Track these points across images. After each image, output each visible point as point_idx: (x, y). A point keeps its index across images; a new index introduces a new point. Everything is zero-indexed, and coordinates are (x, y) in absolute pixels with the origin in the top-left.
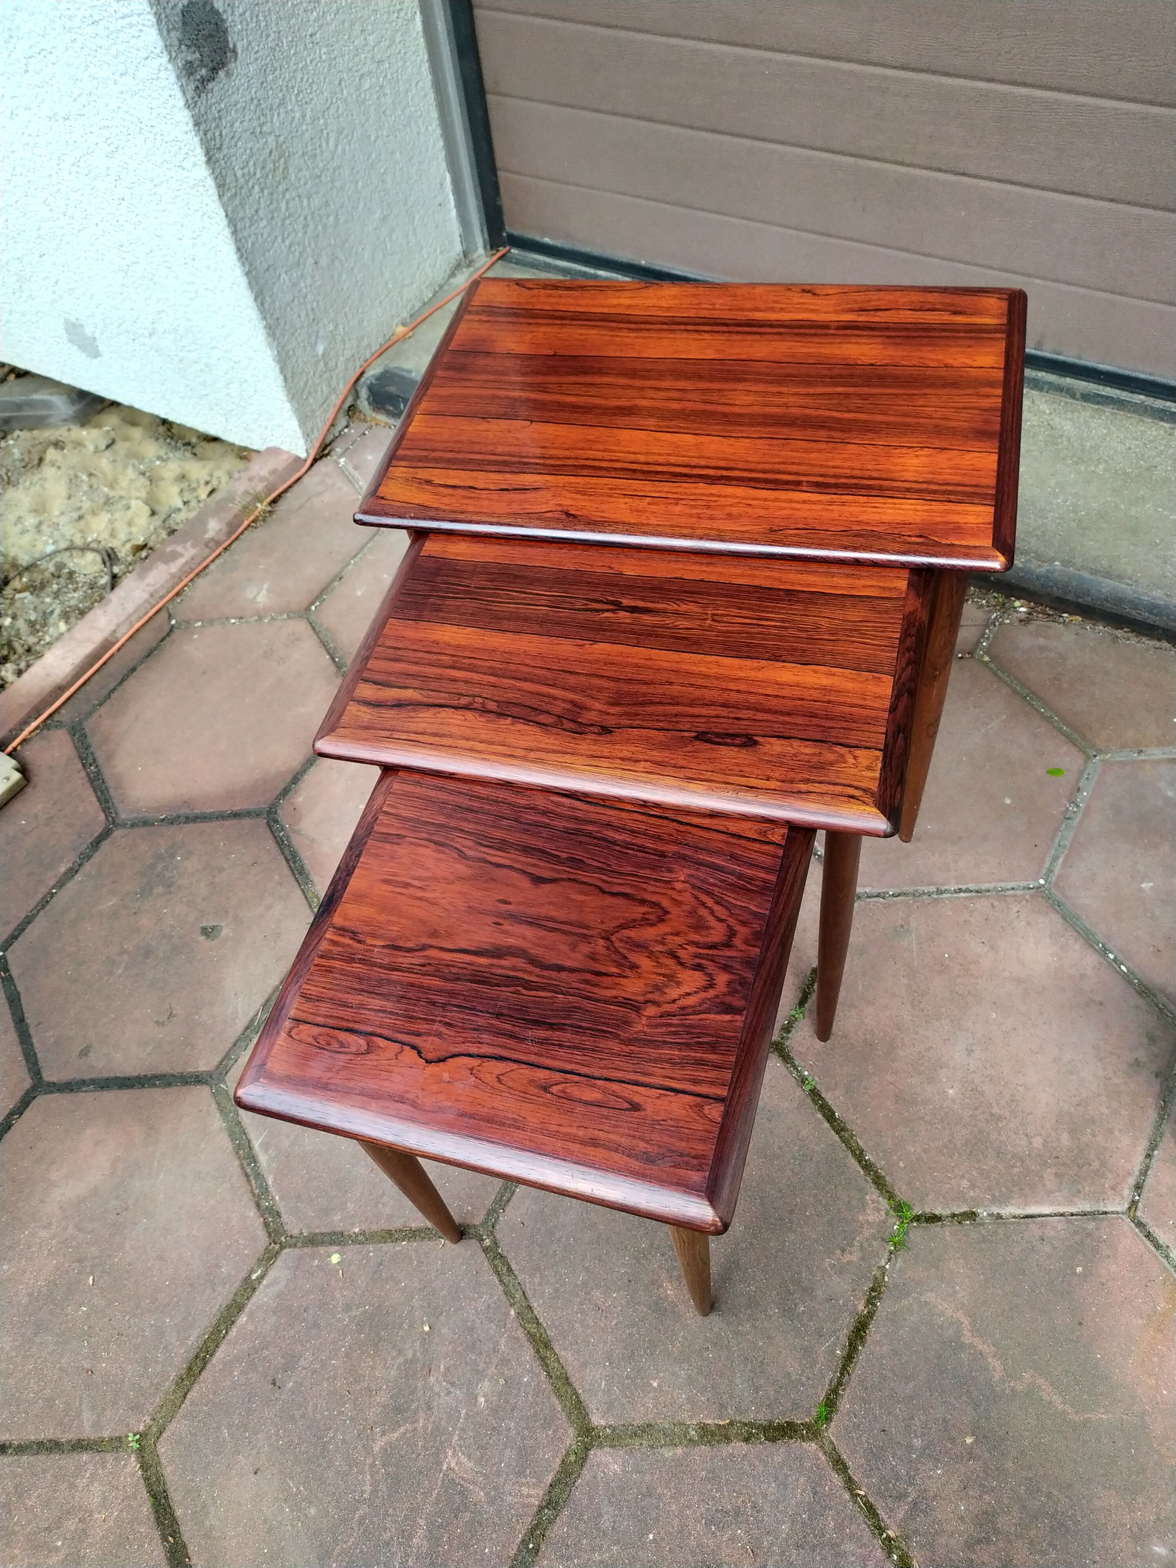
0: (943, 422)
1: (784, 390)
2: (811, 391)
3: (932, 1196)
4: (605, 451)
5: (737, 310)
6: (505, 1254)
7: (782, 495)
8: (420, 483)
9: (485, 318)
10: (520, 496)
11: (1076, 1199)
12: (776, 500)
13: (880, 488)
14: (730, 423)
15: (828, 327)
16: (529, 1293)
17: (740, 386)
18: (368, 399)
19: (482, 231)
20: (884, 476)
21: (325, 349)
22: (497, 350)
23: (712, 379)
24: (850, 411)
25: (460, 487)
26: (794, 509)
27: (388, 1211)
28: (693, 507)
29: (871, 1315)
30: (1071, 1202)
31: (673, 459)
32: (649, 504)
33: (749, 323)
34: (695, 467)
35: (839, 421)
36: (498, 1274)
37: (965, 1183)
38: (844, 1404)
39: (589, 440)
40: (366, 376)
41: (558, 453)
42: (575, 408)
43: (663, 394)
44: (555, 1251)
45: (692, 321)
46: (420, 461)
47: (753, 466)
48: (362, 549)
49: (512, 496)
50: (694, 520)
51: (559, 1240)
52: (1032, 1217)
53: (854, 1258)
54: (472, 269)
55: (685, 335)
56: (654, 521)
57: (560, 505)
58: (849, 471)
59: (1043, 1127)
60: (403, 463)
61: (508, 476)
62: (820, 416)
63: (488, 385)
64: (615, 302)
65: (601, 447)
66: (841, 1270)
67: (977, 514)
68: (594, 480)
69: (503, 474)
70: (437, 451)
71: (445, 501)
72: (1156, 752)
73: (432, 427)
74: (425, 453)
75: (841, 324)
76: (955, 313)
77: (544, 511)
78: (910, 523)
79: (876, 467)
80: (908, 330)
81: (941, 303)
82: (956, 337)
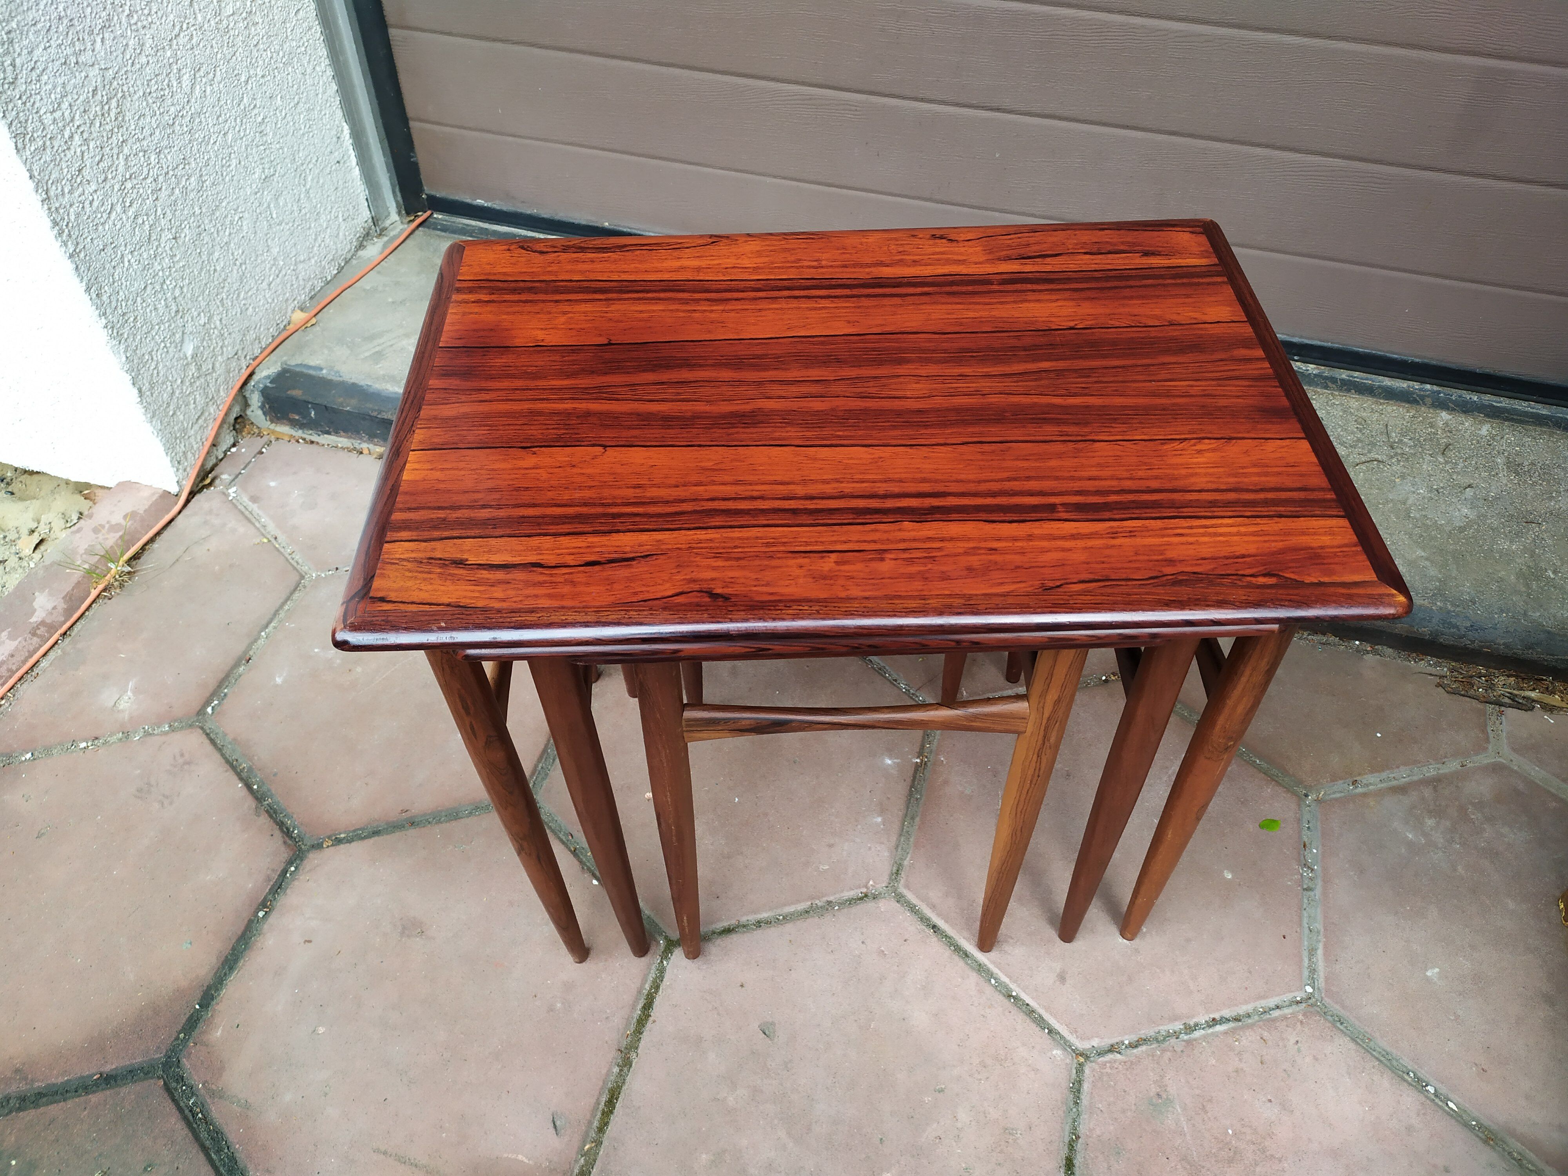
0: (1209, 401)
1: (967, 371)
2: (1007, 369)
4: (736, 483)
5: (855, 266)
7: (1037, 528)
8: (444, 566)
9: (485, 297)
10: (622, 572)
12: (1030, 538)
13: (1172, 505)
14: (908, 425)
15: (990, 282)
17: (902, 370)
18: (262, 407)
19: (394, 192)
20: (1168, 485)
21: (197, 348)
22: (518, 342)
23: (857, 363)
24: (1075, 395)
25: (515, 566)
26: (1064, 550)
28: (911, 561)
31: (847, 488)
32: (837, 563)
33: (879, 283)
34: (885, 496)
35: (1065, 409)
39: (704, 469)
40: (256, 377)
41: (663, 493)
42: (667, 420)
43: (794, 390)
45: (795, 283)
46: (435, 528)
47: (972, 487)
49: (609, 572)
50: (917, 585)
54: (385, 239)
55: (794, 304)
56: (855, 592)
57: (694, 581)
58: (1114, 483)
60: (405, 535)
61: (592, 539)
62: (1034, 405)
63: (518, 395)
64: (676, 264)
65: (727, 478)
67: (1331, 532)
68: (737, 533)
69: (582, 538)
70: (459, 508)
71: (496, 595)
72: (1372, 780)
73: (442, 470)
74: (441, 514)
75: (1004, 276)
76: (1146, 254)
77: (670, 593)
78: (1243, 556)
79: (1150, 473)
80: (1096, 279)
81: (1122, 243)
82: (1164, 285)
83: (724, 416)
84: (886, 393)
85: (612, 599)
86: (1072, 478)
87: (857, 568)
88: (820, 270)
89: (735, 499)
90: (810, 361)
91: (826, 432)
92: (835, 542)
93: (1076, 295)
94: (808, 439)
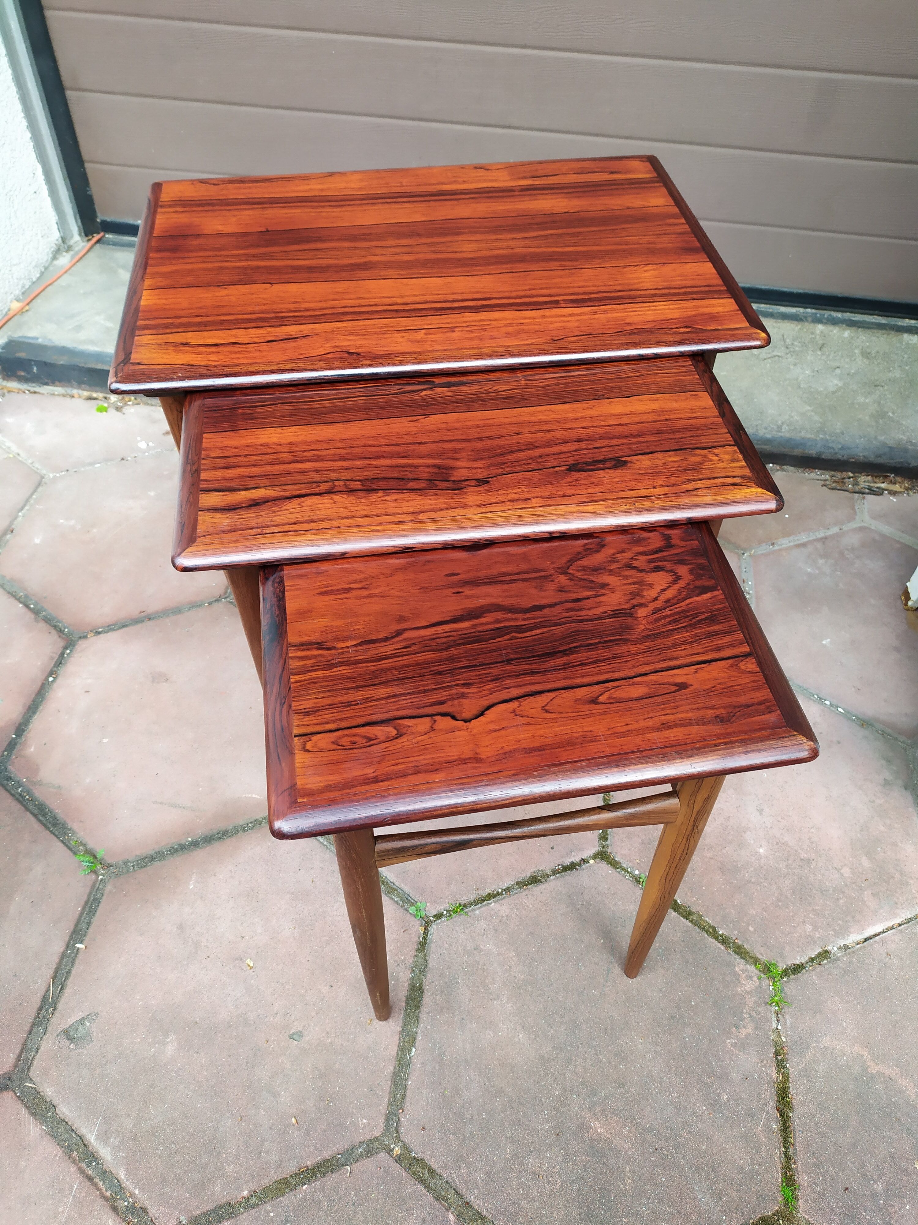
0: (651, 246)
1: (502, 237)
2: (527, 235)
3: (787, 948)
4: (358, 298)
5: (425, 185)
6: (420, 1155)
7: (547, 312)
8: (176, 346)
9: (181, 210)
10: (291, 344)
11: (897, 911)
12: (544, 317)
13: (630, 297)
14: (466, 265)
15: (513, 191)
16: (461, 1188)
17: (460, 238)
19: (76, 219)
20: (627, 288)
22: (206, 232)
23: (431, 235)
24: (571, 246)
25: (221, 344)
26: (564, 322)
27: (274, 1158)
28: (471, 331)
29: (786, 1077)
30: (895, 915)
31: (429, 298)
32: (426, 334)
33: (440, 193)
34: (453, 301)
35: (563, 254)
36: (421, 1180)
37: (808, 927)
38: (802, 1178)
39: (338, 293)
41: (312, 305)
42: (310, 269)
43: (391, 250)
44: (471, 1133)
45: (387, 195)
46: (167, 327)
47: (507, 294)
48: (27, 501)
49: (282, 344)
50: (476, 342)
51: (472, 1119)
52: (870, 938)
53: (750, 1031)
54: (72, 253)
55: (386, 206)
57: (336, 347)
59: (844, 857)
60: (147, 332)
61: (269, 329)
62: (543, 252)
63: (211, 259)
64: (307, 188)
66: (743, 1046)
67: (723, 305)
68: (361, 323)
69: (264, 329)
70: (181, 317)
71: (211, 359)
72: (784, 542)
73: (166, 299)
74: (170, 321)
75: (523, 187)
76: (612, 173)
77: (323, 353)
78: (672, 319)
79: (616, 282)
80: (581, 187)
81: (597, 168)
82: (623, 189)
83: (347, 266)
84: (450, 250)
85: (287, 357)
86: (569, 287)
87: (439, 336)
88: (402, 188)
89: (358, 306)
90: (399, 235)
91: (413, 271)
92: (424, 324)
93: (568, 195)
94: (402, 275)
